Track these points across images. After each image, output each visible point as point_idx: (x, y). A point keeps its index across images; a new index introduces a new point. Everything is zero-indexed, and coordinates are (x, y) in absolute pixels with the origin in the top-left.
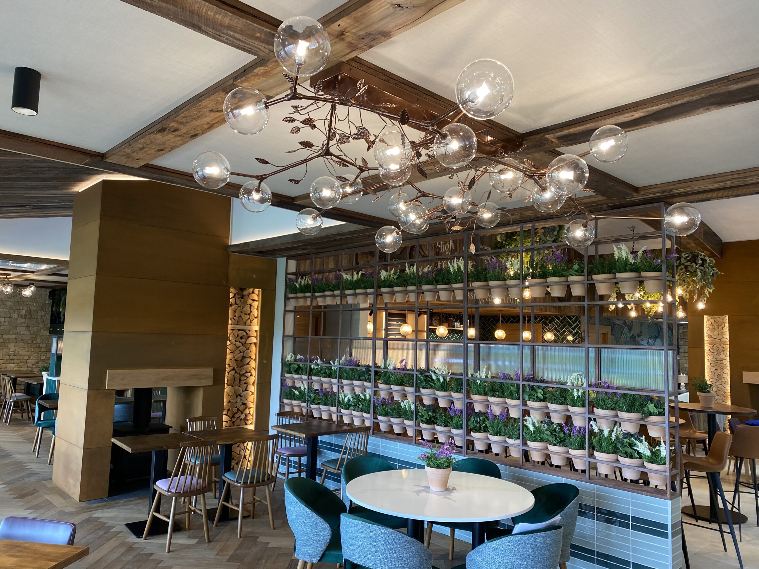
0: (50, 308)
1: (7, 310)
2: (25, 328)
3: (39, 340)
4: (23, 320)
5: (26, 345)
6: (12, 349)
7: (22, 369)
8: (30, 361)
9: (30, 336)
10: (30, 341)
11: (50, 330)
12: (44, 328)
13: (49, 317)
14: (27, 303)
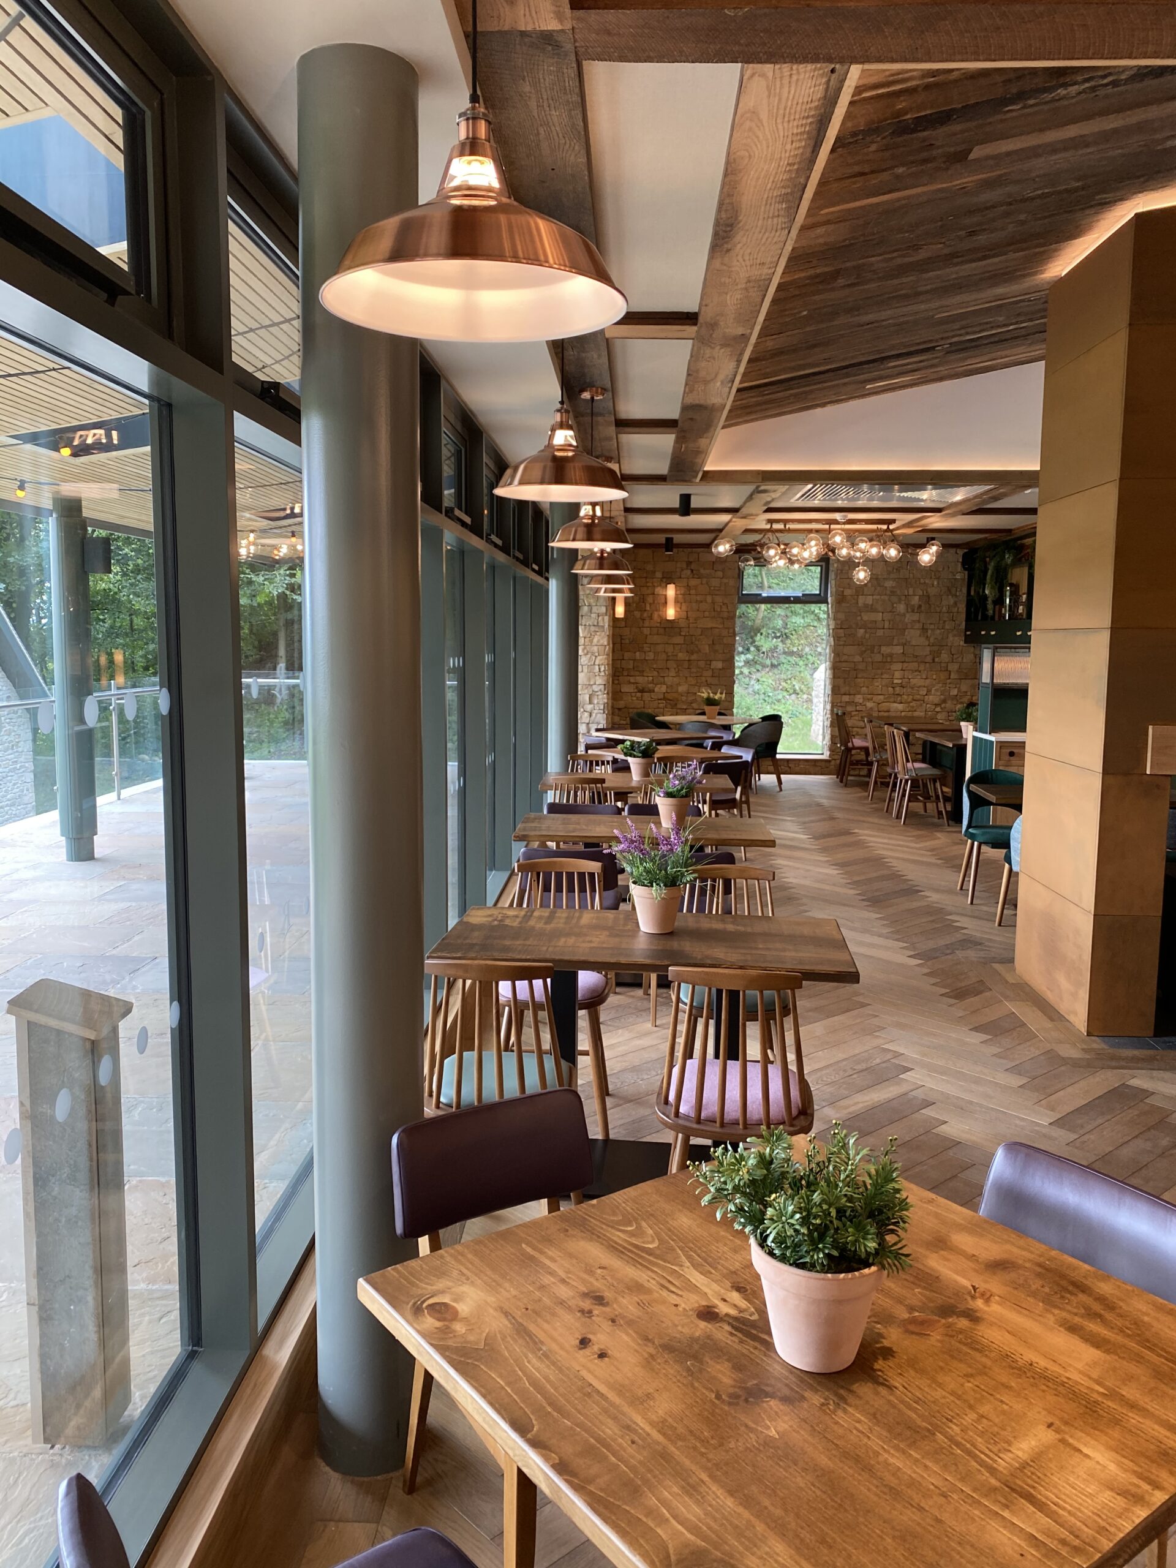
0: (965, 590)
1: (886, 598)
2: (918, 632)
3: (945, 656)
4: (916, 617)
5: (922, 667)
6: (897, 674)
7: (916, 714)
8: (931, 697)
9: (928, 649)
10: (929, 659)
11: (966, 635)
12: (955, 632)
13: (962, 607)
14: (922, 581)
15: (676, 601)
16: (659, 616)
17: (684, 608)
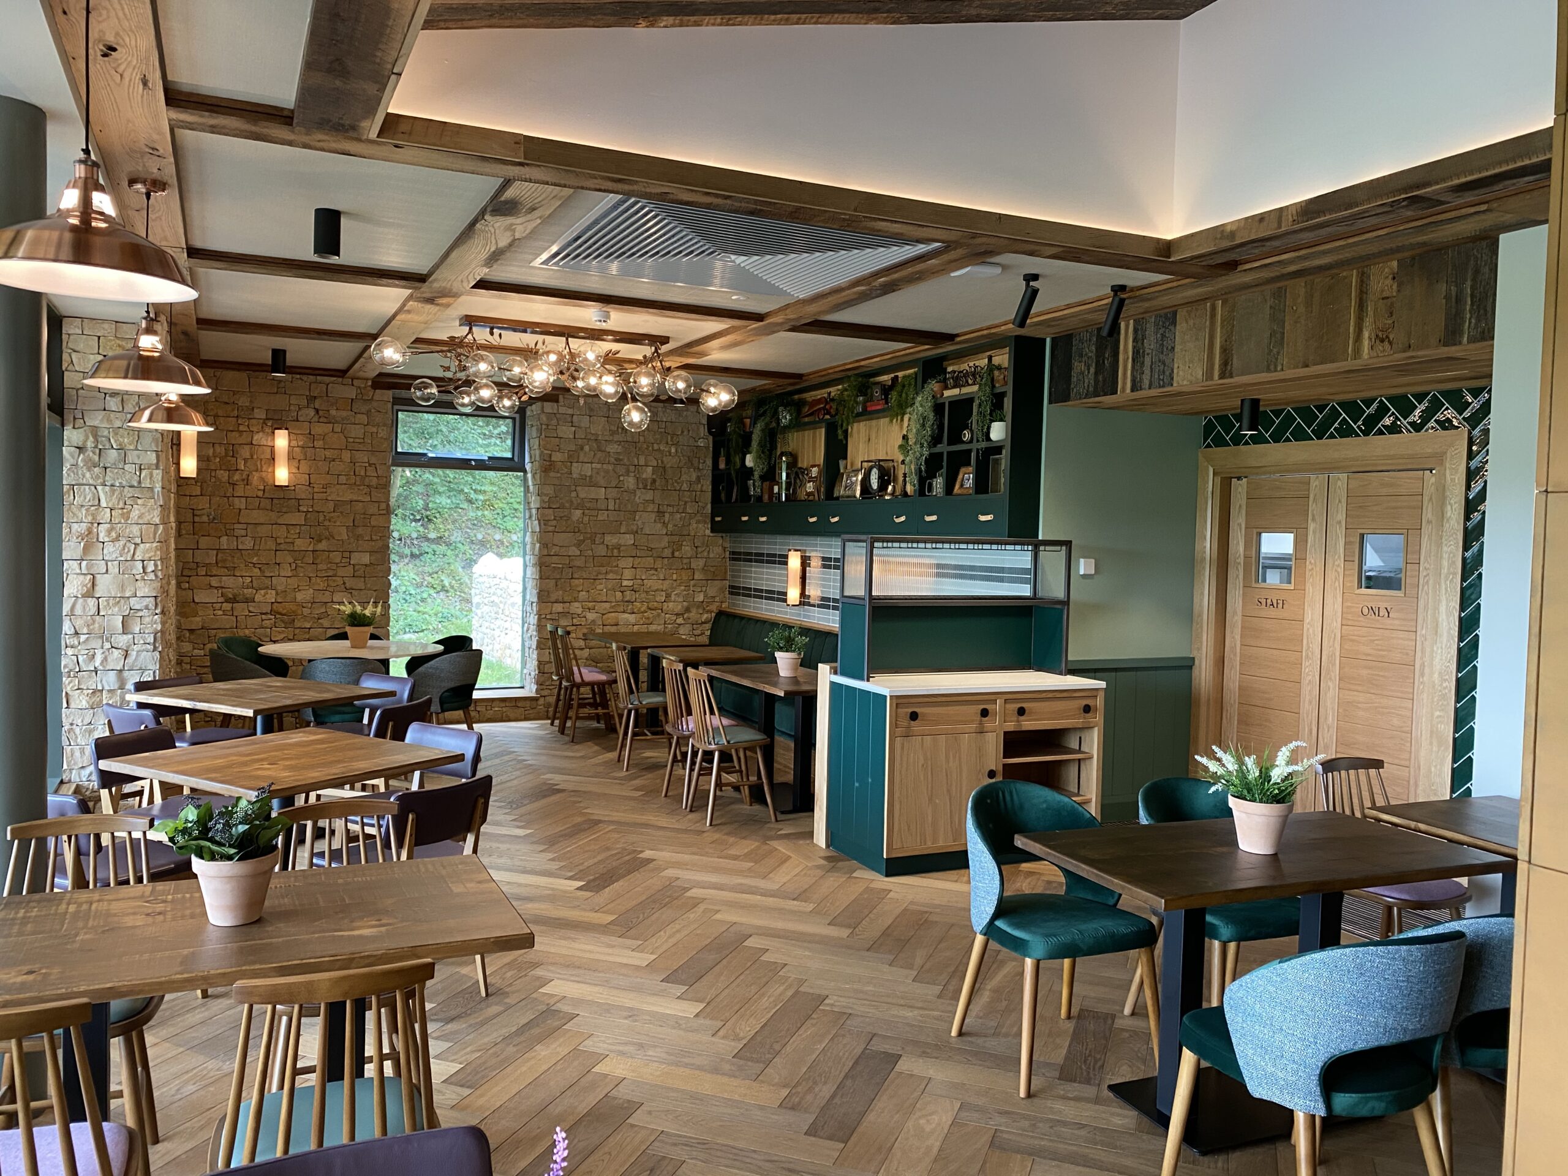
0: (709, 462)
1: (610, 467)
2: (653, 516)
3: (687, 550)
4: (649, 496)
5: (658, 564)
6: (628, 574)
9: (665, 541)
10: (667, 553)
11: (713, 521)
12: (699, 517)
13: (707, 485)
14: (656, 447)
15: (291, 457)
16: (262, 479)
17: (304, 467)
